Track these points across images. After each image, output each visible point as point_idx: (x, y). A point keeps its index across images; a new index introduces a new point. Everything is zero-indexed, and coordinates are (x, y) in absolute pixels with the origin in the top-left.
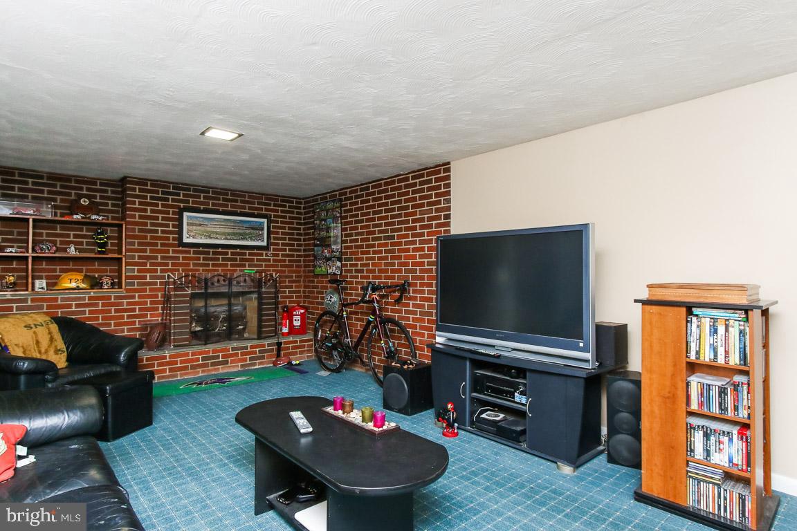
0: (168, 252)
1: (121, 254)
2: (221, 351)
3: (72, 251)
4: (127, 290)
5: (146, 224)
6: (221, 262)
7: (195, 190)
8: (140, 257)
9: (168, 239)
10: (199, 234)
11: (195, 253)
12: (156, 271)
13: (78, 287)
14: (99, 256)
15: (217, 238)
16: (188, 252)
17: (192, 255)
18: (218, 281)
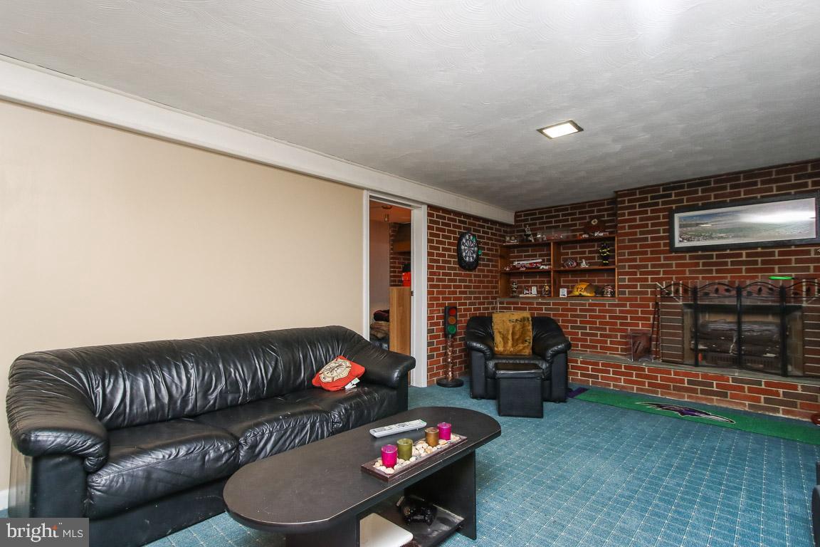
0: (659, 259)
1: (614, 264)
2: (716, 378)
3: (584, 265)
4: (620, 299)
5: (635, 234)
6: (729, 267)
7: (689, 186)
8: (630, 267)
9: (659, 245)
10: (695, 235)
11: (691, 258)
12: (646, 280)
13: (580, 294)
14: (603, 267)
15: (722, 237)
16: (684, 258)
17: (688, 261)
18: (717, 291)
